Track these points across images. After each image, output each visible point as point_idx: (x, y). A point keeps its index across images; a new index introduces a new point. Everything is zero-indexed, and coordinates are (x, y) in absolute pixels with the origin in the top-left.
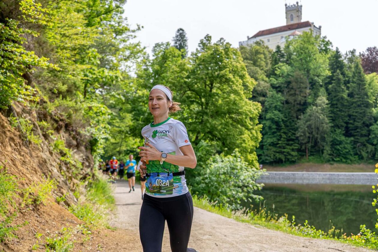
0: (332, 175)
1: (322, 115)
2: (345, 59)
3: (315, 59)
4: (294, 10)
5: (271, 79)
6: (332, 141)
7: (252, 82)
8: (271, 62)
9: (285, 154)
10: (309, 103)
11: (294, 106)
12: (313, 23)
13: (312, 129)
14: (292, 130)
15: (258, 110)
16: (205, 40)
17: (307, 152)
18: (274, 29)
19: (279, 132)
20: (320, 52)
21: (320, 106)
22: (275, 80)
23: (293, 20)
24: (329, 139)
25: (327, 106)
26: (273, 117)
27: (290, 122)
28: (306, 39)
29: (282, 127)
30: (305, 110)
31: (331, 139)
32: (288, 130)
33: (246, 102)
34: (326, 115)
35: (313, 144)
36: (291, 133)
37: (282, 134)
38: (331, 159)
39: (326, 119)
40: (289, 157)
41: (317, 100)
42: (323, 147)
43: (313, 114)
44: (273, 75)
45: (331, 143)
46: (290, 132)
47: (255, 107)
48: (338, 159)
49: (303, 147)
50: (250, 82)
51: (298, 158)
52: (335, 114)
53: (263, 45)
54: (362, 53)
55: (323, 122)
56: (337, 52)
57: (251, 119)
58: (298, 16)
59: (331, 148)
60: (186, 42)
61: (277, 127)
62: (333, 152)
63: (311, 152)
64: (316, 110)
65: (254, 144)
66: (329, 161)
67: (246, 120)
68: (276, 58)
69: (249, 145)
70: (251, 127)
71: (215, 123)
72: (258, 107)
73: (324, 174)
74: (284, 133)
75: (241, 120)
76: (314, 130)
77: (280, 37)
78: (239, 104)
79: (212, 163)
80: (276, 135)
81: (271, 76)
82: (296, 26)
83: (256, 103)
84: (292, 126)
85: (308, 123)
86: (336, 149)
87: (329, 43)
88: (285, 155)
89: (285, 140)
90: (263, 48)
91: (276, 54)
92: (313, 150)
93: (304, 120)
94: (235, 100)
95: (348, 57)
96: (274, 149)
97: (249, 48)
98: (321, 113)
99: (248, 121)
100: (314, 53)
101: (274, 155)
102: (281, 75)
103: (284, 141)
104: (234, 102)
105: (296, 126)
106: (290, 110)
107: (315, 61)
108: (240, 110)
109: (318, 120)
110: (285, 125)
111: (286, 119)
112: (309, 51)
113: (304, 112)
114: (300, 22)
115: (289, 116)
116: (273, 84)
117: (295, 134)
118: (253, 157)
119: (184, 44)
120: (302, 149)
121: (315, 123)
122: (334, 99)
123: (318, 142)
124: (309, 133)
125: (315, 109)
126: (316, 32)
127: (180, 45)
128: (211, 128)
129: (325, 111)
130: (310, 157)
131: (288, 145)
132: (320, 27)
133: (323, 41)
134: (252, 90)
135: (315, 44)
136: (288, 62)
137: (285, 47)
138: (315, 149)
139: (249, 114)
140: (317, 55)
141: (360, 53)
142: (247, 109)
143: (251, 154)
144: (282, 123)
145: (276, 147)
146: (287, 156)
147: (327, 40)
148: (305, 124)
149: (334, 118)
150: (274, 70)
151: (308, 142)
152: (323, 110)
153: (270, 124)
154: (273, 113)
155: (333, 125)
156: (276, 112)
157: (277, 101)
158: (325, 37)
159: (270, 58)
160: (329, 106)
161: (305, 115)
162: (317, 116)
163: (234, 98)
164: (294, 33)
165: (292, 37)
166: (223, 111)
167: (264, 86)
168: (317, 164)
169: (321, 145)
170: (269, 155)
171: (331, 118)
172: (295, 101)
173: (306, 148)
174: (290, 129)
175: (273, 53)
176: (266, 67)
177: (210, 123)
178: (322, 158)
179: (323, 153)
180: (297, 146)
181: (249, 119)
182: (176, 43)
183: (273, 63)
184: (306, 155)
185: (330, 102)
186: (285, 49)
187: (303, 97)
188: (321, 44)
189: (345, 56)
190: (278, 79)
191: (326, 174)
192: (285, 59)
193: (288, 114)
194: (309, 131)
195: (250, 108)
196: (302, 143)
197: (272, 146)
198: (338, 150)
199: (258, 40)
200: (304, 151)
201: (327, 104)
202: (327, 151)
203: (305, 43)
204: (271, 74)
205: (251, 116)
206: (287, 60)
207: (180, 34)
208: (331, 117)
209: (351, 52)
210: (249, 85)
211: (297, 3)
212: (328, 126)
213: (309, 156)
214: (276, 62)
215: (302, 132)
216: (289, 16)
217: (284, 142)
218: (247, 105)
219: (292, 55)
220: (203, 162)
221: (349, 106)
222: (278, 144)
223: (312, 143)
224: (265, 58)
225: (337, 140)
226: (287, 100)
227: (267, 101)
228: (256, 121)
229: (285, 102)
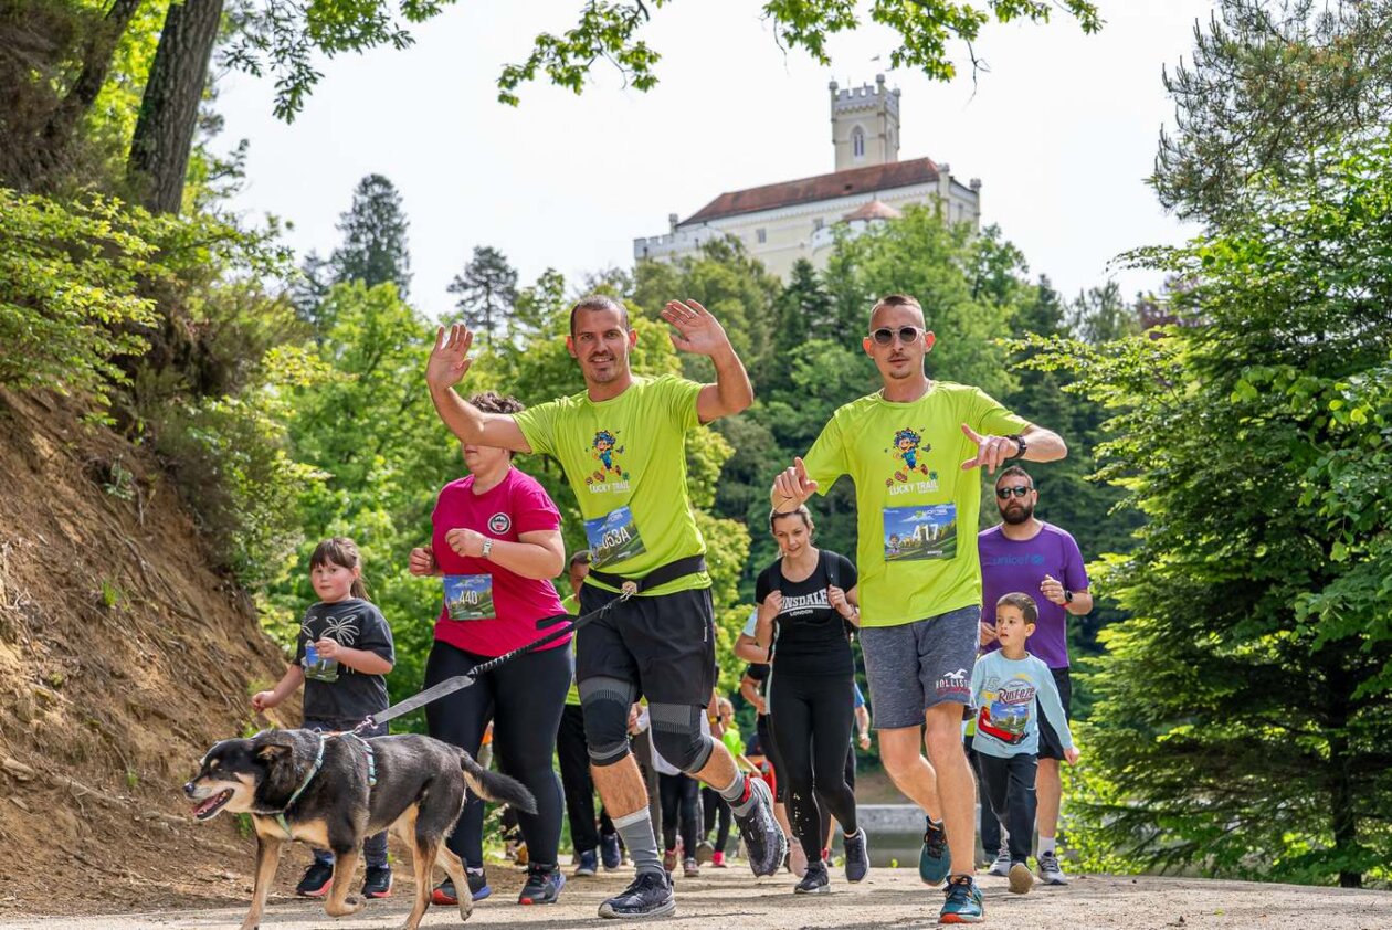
2: (1077, 323)
3: (956, 323)
4: (867, 108)
5: (774, 404)
7: (715, 447)
8: (772, 330)
12: (946, 169)
15: (738, 551)
16: (540, 289)
18: (783, 184)
20: (974, 294)
22: (790, 410)
23: (862, 152)
28: (916, 241)
44: (779, 387)
47: (726, 540)
50: (707, 448)
53: (741, 258)
54: (1146, 295)
56: (1046, 293)
58: (882, 136)
60: (401, 237)
68: (794, 315)
72: (739, 540)
77: (809, 220)
81: (775, 393)
82: (878, 176)
83: (730, 524)
87: (1010, 254)
90: (739, 272)
91: (793, 298)
95: (1089, 314)
97: (679, 271)
100: (951, 299)
102: (814, 387)
107: (954, 330)
112: (928, 290)
114: (891, 161)
116: (785, 427)
119: (389, 244)
126: (961, 207)
127: (375, 247)
132: (975, 188)
133: (987, 248)
134: (715, 479)
135: (951, 261)
136: (842, 332)
137: (833, 267)
140: (962, 309)
141: (1140, 295)
147: (1000, 241)
150: (786, 366)
158: (993, 231)
159: (769, 314)
164: (869, 206)
165: (858, 227)
167: (745, 433)
175: (781, 293)
176: (754, 354)
182: (355, 239)
183: (782, 334)
186: (830, 277)
188: (979, 261)
189: (1076, 309)
190: (804, 405)
192: (831, 321)
199: (719, 236)
203: (913, 257)
204: (774, 385)
206: (841, 326)
207: (375, 199)
209: (1100, 296)
210: (706, 461)
211: (881, 80)
214: (793, 332)
216: (847, 136)
219: (862, 301)
221: (1096, 522)
224: (749, 314)
226: (844, 495)
227: (759, 498)
228: (729, 591)
229: (832, 503)
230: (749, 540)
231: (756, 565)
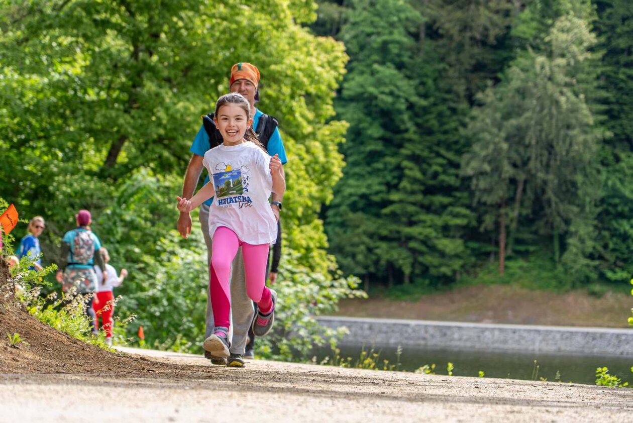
0: (594, 337)
1: (569, 93)
6: (603, 201)
9: (412, 244)
10: (519, 38)
11: (460, 47)
13: (528, 146)
14: (448, 148)
15: (335, 68)
17: (502, 244)
19: (395, 154)
21: (563, 56)
24: (590, 190)
25: (589, 55)
26: (372, 90)
27: (440, 115)
29: (406, 136)
30: (501, 70)
31: (601, 193)
32: (430, 149)
33: (292, 37)
34: (585, 92)
35: (525, 212)
36: (441, 161)
37: (405, 163)
38: (594, 276)
39: (584, 108)
40: (428, 259)
41: (554, 30)
42: (567, 222)
43: (536, 85)
45: (599, 210)
46: (438, 155)
47: (324, 57)
48: (621, 275)
49: (489, 221)
51: (463, 266)
52: (621, 89)
55: (573, 121)
57: (311, 100)
59: (596, 227)
61: (388, 135)
62: (605, 246)
63: (518, 241)
64: (547, 70)
65: (314, 189)
66: (587, 280)
67: (294, 104)
69: (300, 193)
70: (308, 129)
71: (186, 108)
72: (337, 58)
73: (563, 333)
74: (415, 159)
75: (275, 100)
76: (533, 153)
78: (267, 44)
79: (178, 250)
80: (379, 165)
83: (328, 41)
84: (446, 132)
85: (513, 122)
86: (614, 233)
88: (413, 251)
89: (416, 187)
92: (527, 236)
93: (496, 109)
94: (257, 28)
96: (370, 225)
98: (567, 85)
99: (300, 107)
101: (370, 250)
103: (413, 193)
104: (252, 34)
105: (462, 131)
106: (442, 66)
108: (273, 67)
109: (554, 111)
110: (417, 125)
111: (423, 103)
113: (500, 75)
115: (438, 89)
117: (457, 166)
118: (311, 238)
120: (482, 229)
121: (539, 123)
122: (618, 30)
123: (549, 201)
124: (515, 165)
125: (543, 68)
128: (169, 127)
129: (582, 76)
130: (511, 264)
131: (427, 209)
138: (535, 233)
139: (306, 81)
142: (297, 65)
143: (303, 227)
144: (405, 117)
145: (378, 216)
146: (422, 253)
148: (500, 129)
149: (616, 107)
151: (510, 201)
152: (573, 71)
153: (360, 121)
154: (373, 73)
155: (609, 134)
156: (387, 71)
157: (392, 25)
160: (599, 55)
161: (501, 89)
162: (551, 96)
163: (250, 19)
166: (213, 64)
168: (537, 293)
169: (559, 214)
170: (348, 249)
171: (604, 107)
172: (465, 27)
173: (497, 224)
174: (439, 144)
177: (167, 109)
178: (560, 268)
179: (563, 247)
180: (464, 216)
181: (303, 99)
184: (497, 254)
185: (603, 39)
187: (497, 12)
191: (572, 333)
193: (435, 80)
194: (515, 156)
195: (309, 59)
196: (485, 204)
197: (363, 210)
198: (625, 237)
200: (490, 238)
201: (591, 49)
202: (582, 241)
205: (312, 90)
208: (605, 101)
212: (589, 137)
213: (508, 258)
215: (484, 160)
217: (412, 198)
218: (296, 48)
220: (137, 245)
222: (386, 203)
223: (522, 204)
225: (623, 197)
226: (434, 22)
227: (352, 20)
228: (325, 107)
229: (423, 29)
230: (346, 58)
231: (346, 85)
